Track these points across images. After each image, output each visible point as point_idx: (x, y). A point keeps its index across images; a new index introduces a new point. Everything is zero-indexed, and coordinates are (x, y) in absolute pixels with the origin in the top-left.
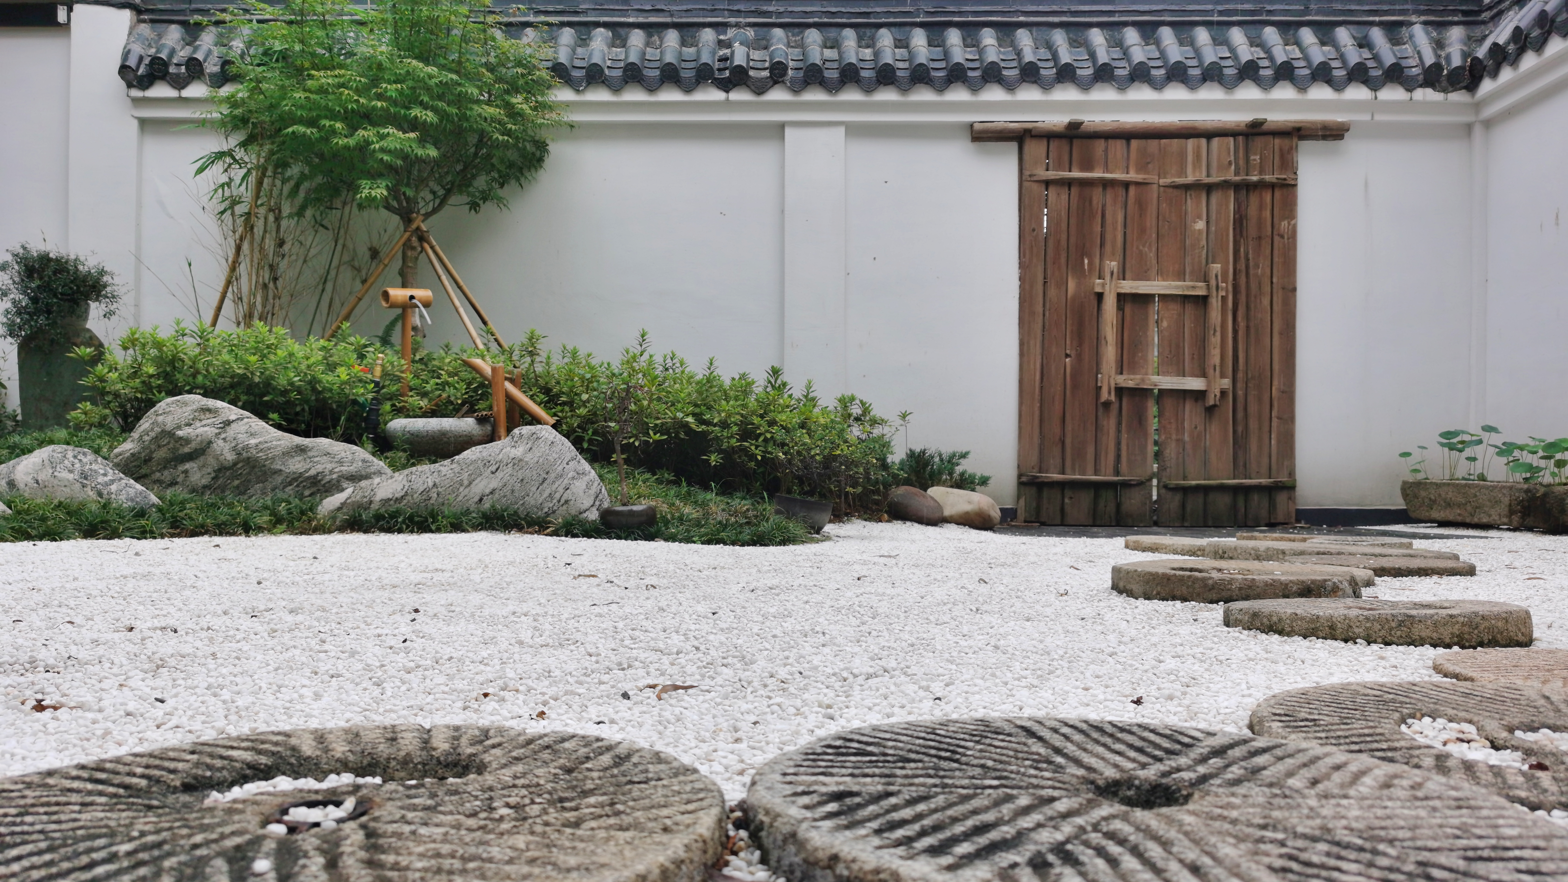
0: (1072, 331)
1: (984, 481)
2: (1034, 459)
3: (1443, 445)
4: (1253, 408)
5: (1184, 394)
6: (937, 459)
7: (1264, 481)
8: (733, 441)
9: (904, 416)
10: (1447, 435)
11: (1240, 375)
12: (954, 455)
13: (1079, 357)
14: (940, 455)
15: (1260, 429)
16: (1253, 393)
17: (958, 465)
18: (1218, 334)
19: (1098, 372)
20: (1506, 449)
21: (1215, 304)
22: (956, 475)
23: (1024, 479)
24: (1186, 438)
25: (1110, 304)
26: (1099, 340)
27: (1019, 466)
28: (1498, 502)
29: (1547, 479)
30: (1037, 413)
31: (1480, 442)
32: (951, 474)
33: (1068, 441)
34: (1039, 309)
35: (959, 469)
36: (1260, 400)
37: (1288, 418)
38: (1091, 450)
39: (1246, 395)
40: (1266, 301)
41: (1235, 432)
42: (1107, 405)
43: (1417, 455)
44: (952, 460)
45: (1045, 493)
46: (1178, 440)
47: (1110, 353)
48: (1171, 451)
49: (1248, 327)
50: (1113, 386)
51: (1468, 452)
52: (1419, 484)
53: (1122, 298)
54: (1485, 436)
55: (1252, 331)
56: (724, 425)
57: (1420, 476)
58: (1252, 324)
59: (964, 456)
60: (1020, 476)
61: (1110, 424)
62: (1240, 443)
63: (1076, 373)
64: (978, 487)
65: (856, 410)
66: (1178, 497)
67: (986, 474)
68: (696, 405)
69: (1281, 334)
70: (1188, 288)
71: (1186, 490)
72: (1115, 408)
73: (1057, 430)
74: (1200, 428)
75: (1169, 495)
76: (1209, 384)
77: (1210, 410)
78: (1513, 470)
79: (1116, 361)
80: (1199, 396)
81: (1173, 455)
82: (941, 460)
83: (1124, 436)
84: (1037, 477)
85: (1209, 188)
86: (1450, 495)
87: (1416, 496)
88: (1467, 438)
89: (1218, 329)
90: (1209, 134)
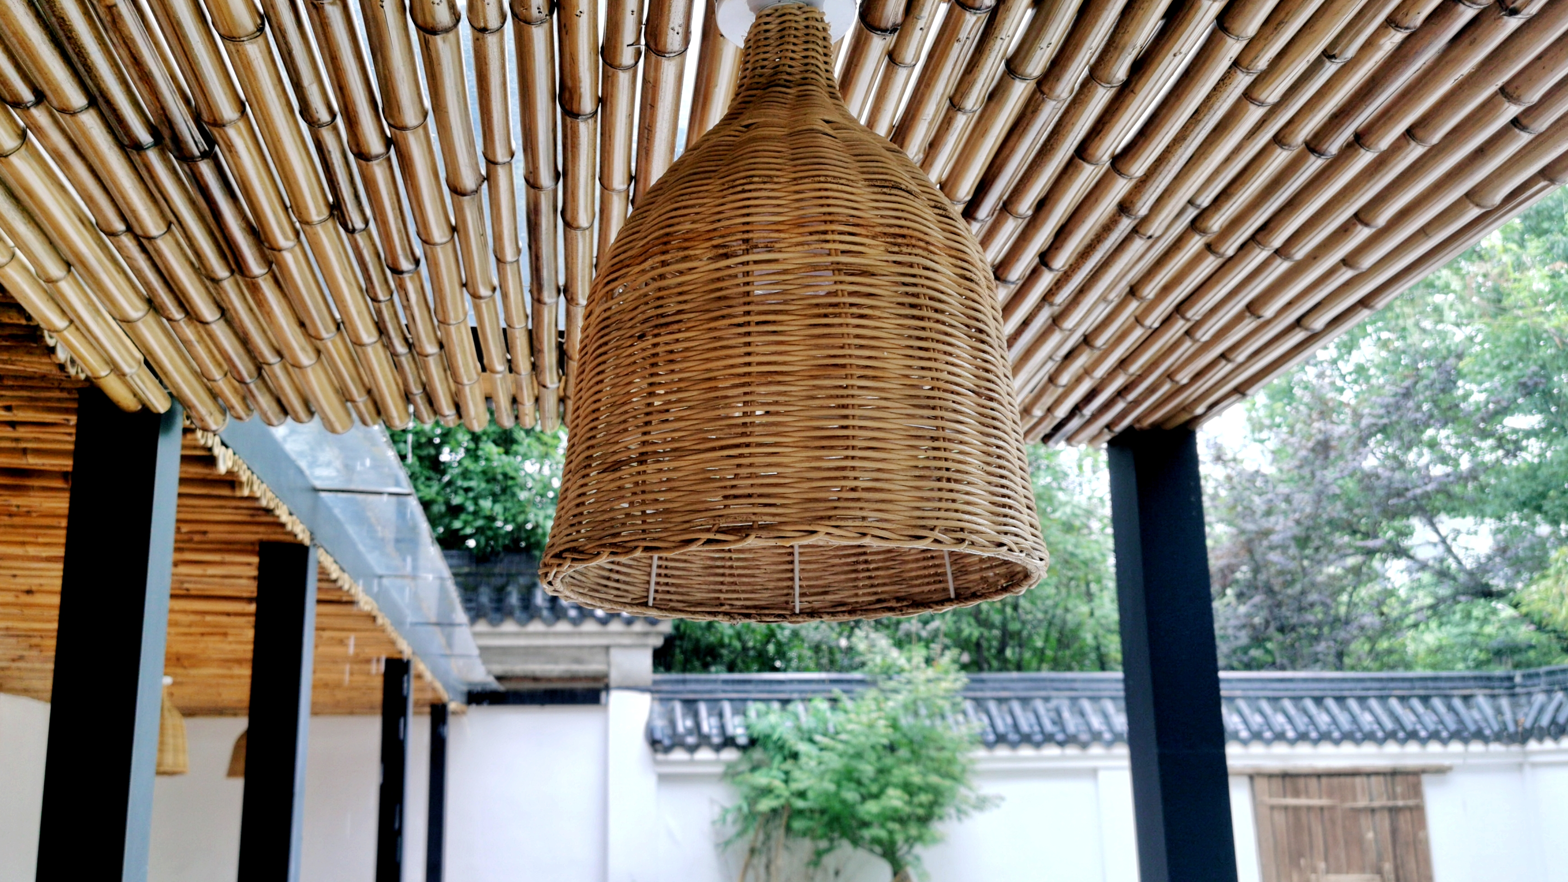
85: (1373, 811)
90: (1369, 774)
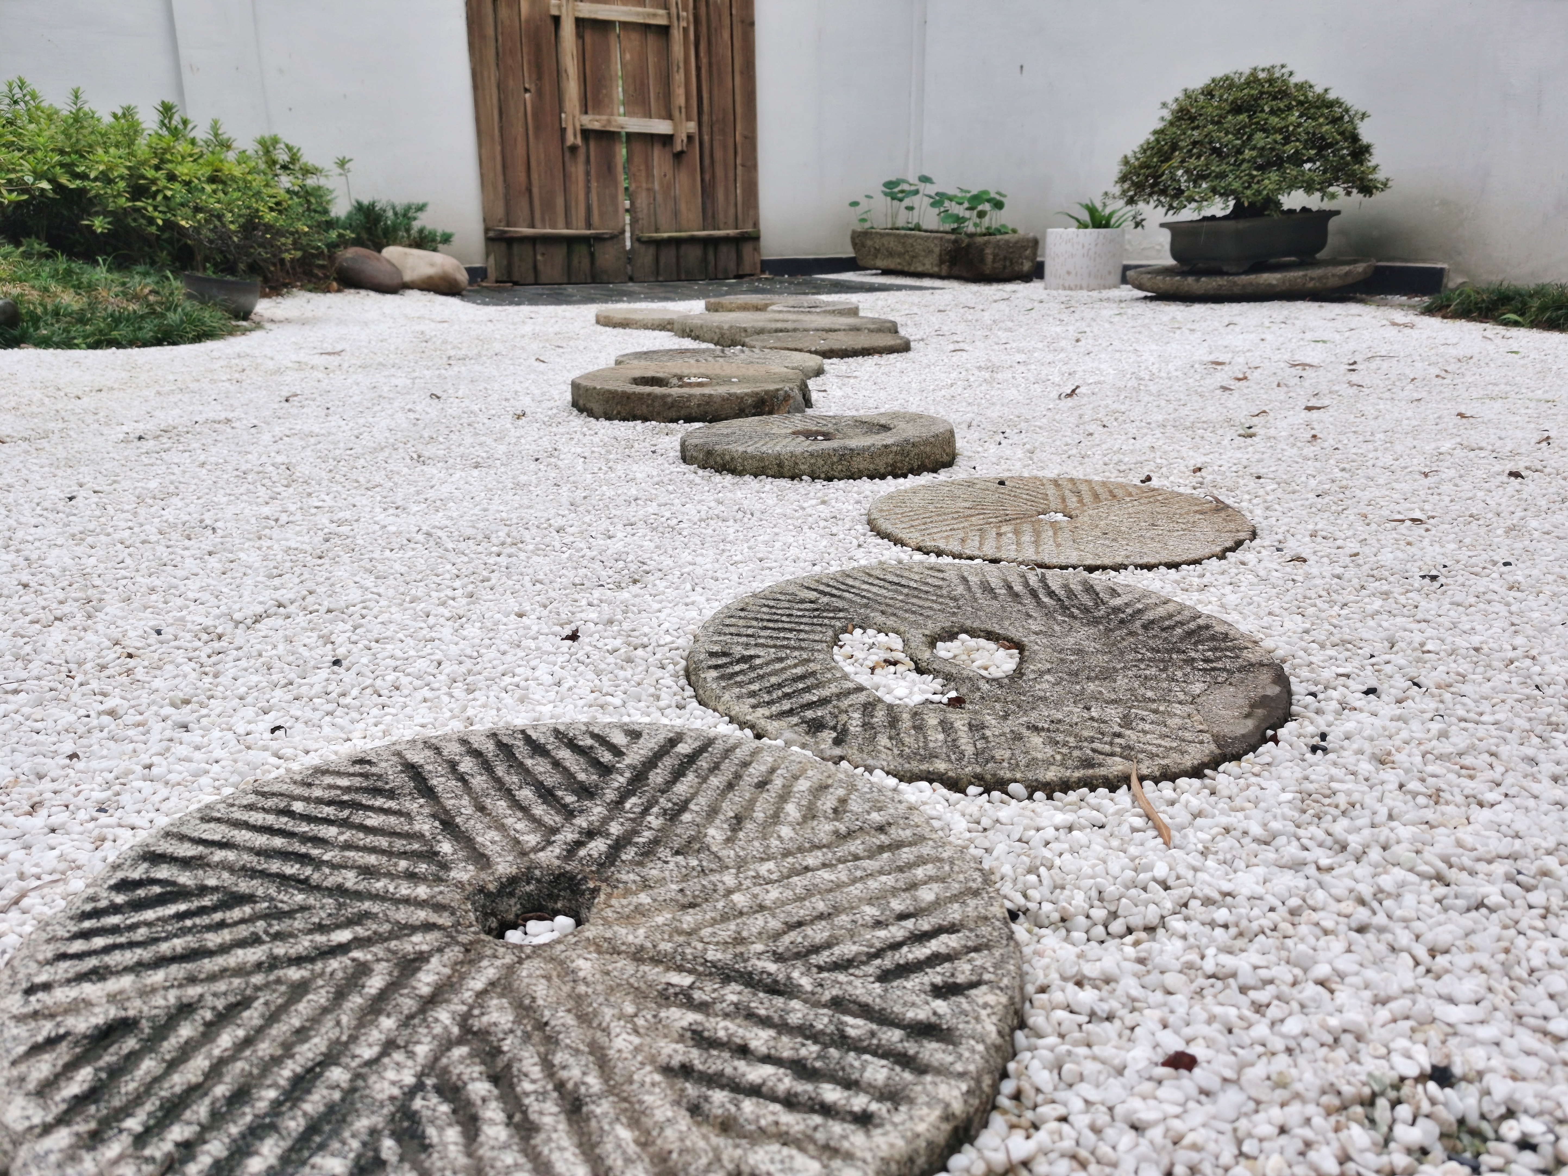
0: (529, 62)
1: (447, 239)
2: (500, 212)
3: (886, 194)
4: (718, 155)
5: (651, 138)
6: (390, 214)
7: (731, 232)
8: (122, 202)
9: (342, 164)
10: (890, 185)
11: (705, 118)
12: (409, 208)
13: (540, 93)
14: (394, 208)
15: (726, 177)
16: (718, 138)
17: (415, 219)
18: (682, 71)
19: (561, 110)
20: (939, 200)
21: (677, 35)
22: (414, 232)
23: (491, 234)
24: (657, 186)
25: (568, 29)
26: (559, 73)
27: (485, 220)
28: (931, 252)
29: (970, 228)
30: (499, 158)
31: (916, 192)
32: (408, 230)
33: (535, 190)
34: (490, 31)
35: (416, 225)
36: (725, 147)
37: (751, 166)
38: (560, 202)
39: (712, 140)
40: (726, 35)
41: (702, 180)
42: (573, 149)
43: (864, 204)
44: (407, 214)
45: (516, 249)
46: (648, 190)
47: (572, 89)
48: (642, 201)
49: (710, 64)
50: (578, 127)
51: (907, 202)
52: (866, 234)
53: (581, 23)
54: (922, 186)
55: (715, 67)
56: (106, 178)
57: (867, 225)
58: (714, 60)
59: (421, 208)
60: (487, 230)
61: (578, 170)
62: (707, 191)
63: (537, 114)
64: (440, 246)
65: (283, 157)
66: (652, 250)
67: (448, 230)
68: (62, 152)
69: (742, 73)
70: (649, 15)
71: (659, 244)
72: (582, 152)
73: (522, 177)
74: (670, 175)
75: (642, 249)
76: (675, 127)
77: (678, 156)
78: (943, 221)
79: (580, 100)
80: (666, 140)
81: (644, 206)
82: (396, 214)
83: (594, 185)
84: (505, 232)
86: (892, 244)
87: (863, 246)
88: (906, 187)
89: (682, 65)
